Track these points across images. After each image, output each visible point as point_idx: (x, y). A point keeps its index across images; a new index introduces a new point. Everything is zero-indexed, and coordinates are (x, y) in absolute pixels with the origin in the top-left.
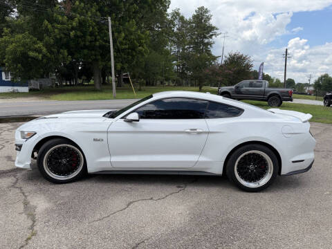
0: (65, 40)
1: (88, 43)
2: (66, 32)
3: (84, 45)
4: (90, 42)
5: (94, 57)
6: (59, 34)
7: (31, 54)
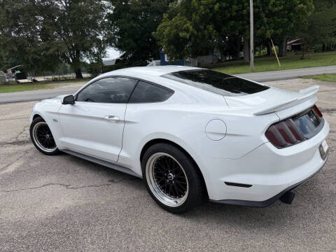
0: (211, 14)
1: (234, 14)
2: (211, 6)
3: (231, 15)
4: (237, 11)
5: (242, 27)
6: (205, 10)
7: (181, 34)
